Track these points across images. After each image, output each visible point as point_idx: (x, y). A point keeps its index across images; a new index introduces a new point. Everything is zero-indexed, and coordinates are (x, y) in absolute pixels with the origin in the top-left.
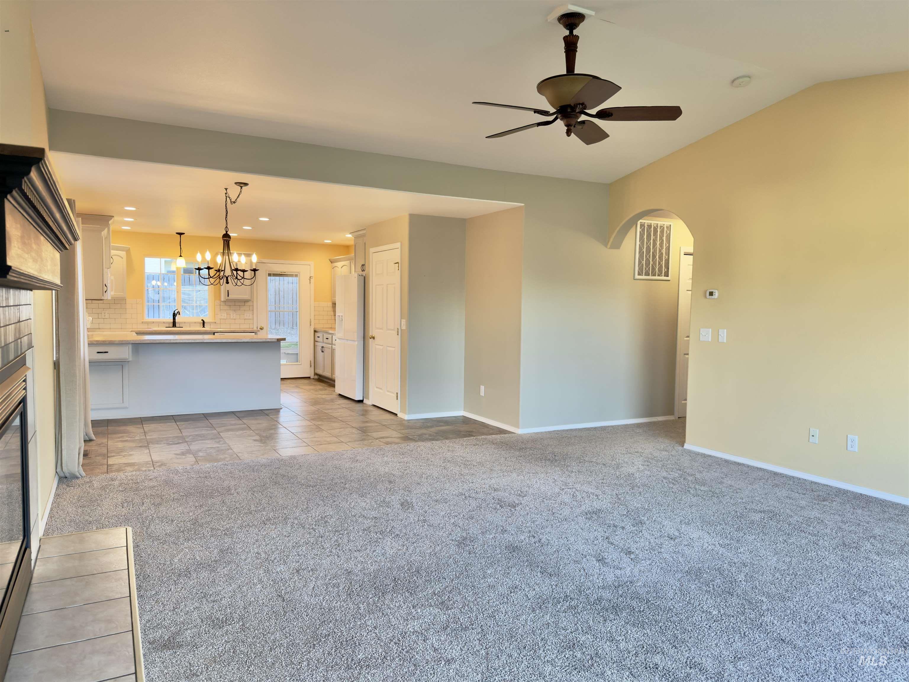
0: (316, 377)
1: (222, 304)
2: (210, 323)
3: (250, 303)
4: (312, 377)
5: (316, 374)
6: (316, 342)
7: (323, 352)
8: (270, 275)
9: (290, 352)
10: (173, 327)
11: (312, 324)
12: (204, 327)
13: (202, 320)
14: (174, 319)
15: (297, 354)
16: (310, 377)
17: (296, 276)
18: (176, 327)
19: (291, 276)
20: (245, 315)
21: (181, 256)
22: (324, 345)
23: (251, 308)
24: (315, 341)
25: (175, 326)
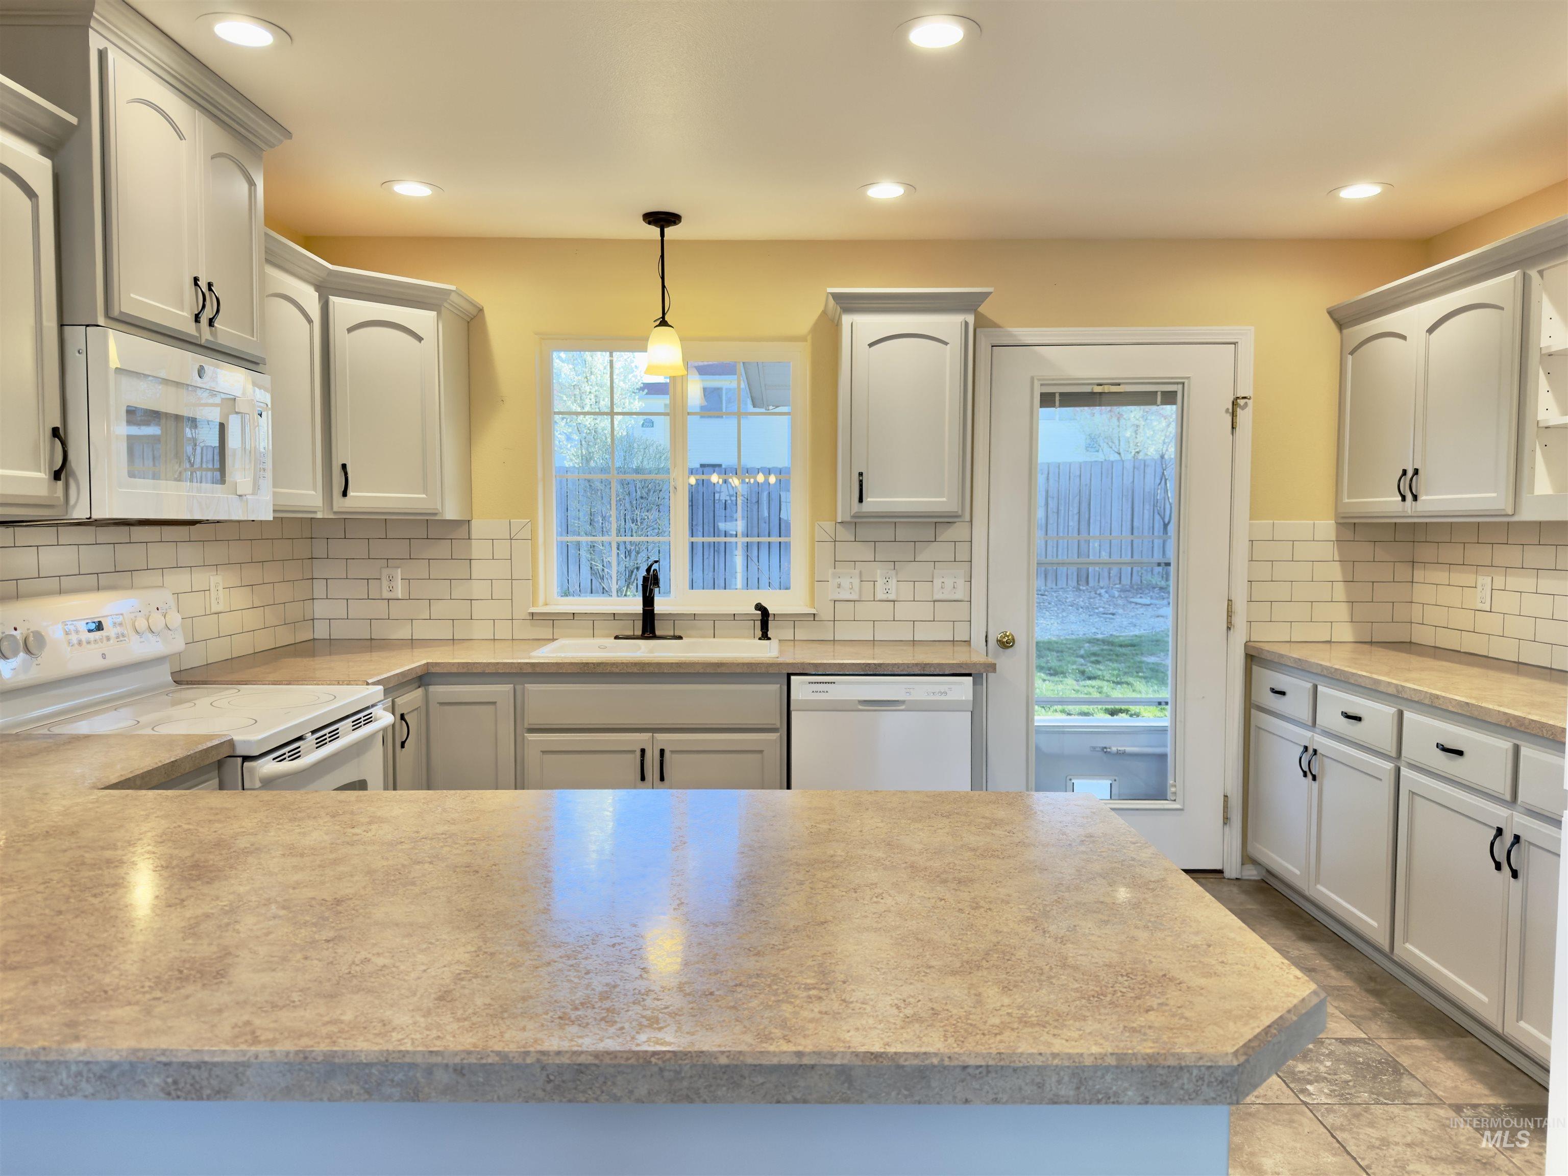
0: (1251, 873)
1: (844, 534)
2: (794, 619)
3: (957, 532)
4: (1232, 871)
5: (1248, 859)
6: (1254, 712)
7: (1309, 773)
8: (1047, 400)
9: (1129, 749)
10: (643, 637)
11: (1240, 621)
12: (765, 636)
13: (759, 607)
14: (648, 601)
15: (1163, 757)
16: (1220, 872)
17: (1169, 398)
18: (655, 637)
19: (1145, 398)
20: (937, 582)
21: (663, 323)
22: (1320, 742)
23: (963, 549)
24: (1250, 706)
25: (653, 631)
